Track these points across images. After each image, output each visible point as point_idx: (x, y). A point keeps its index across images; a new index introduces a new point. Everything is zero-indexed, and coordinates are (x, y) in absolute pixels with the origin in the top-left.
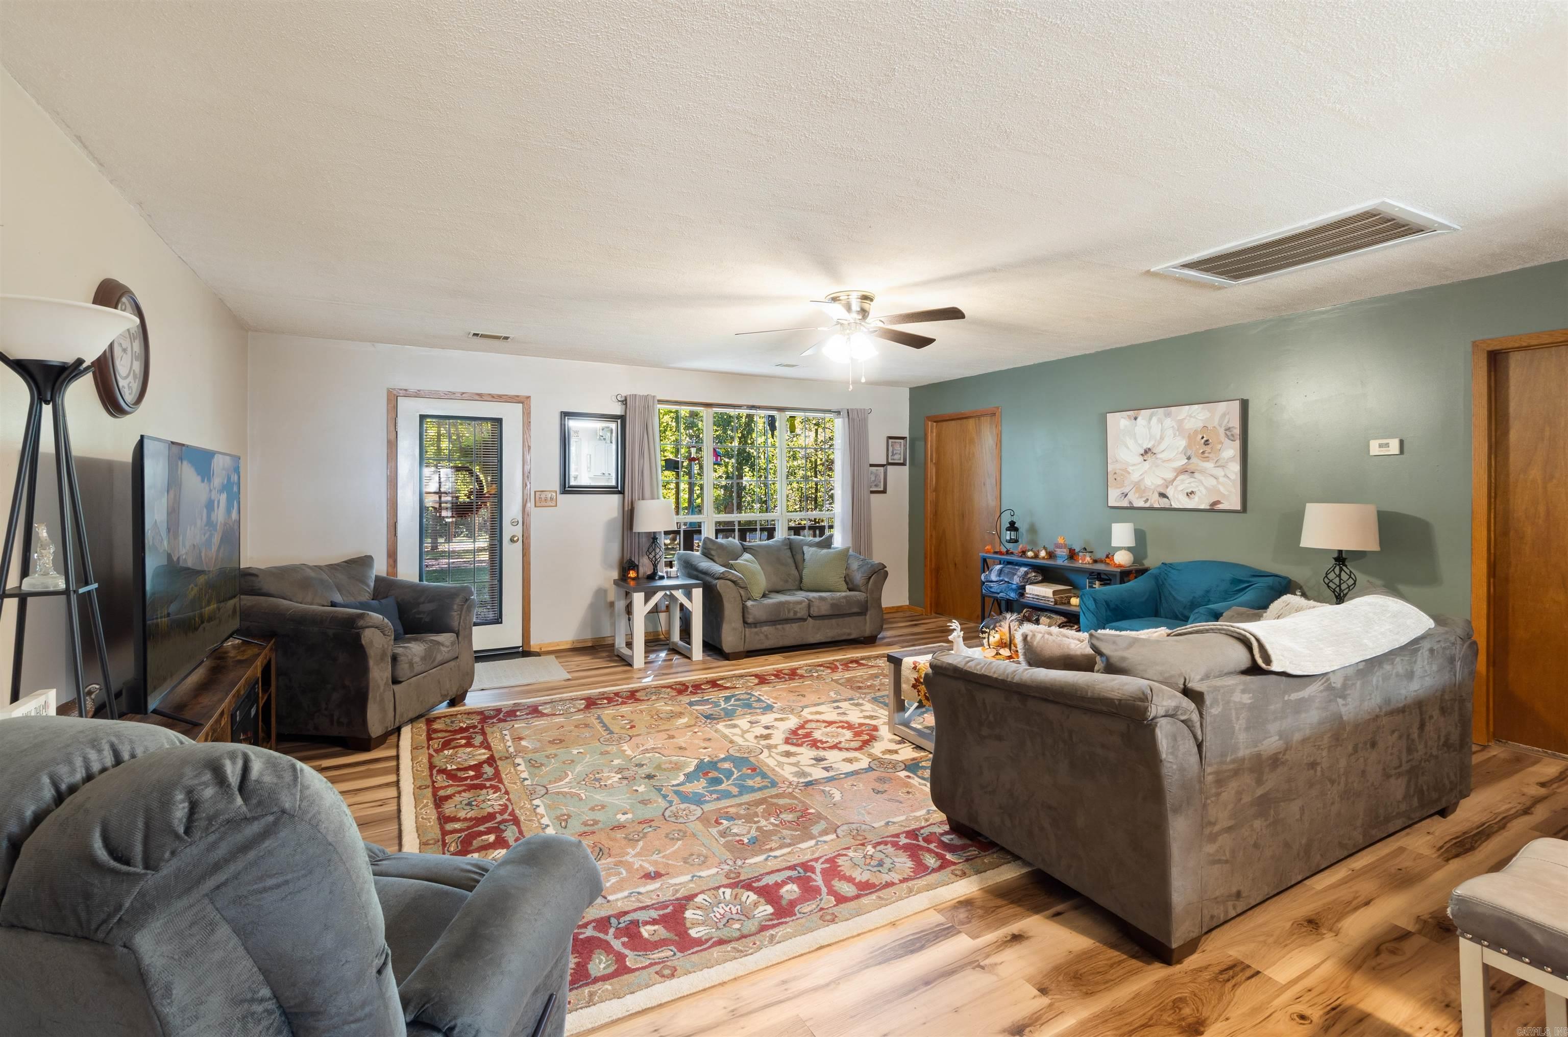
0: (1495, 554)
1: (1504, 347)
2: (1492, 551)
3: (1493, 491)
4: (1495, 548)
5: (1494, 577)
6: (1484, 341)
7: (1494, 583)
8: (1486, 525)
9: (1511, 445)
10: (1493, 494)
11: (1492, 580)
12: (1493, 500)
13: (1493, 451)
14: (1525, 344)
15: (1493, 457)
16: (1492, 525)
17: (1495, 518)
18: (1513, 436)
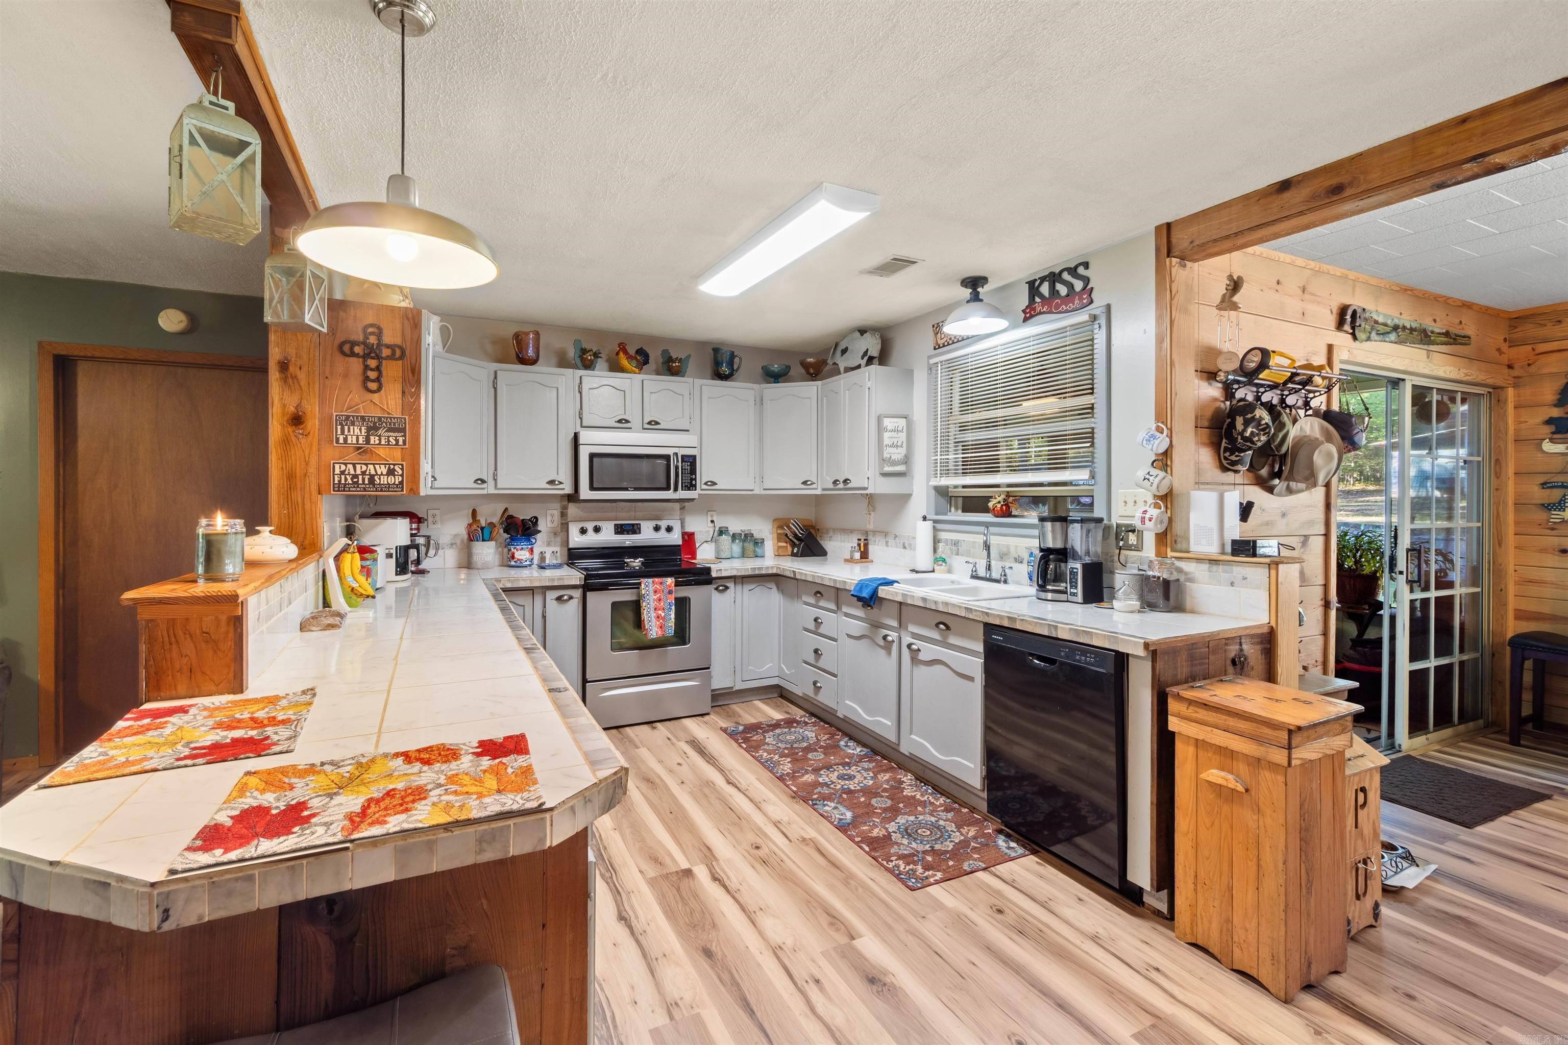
0: (64, 565)
1: (71, 354)
2: (61, 562)
3: (61, 500)
4: (64, 560)
5: (64, 588)
6: (50, 344)
7: (63, 595)
8: (53, 535)
9: (79, 453)
10: (61, 504)
11: (61, 592)
12: (61, 509)
13: (61, 458)
14: (89, 355)
15: (61, 464)
16: (61, 535)
17: (64, 527)
18: (82, 444)
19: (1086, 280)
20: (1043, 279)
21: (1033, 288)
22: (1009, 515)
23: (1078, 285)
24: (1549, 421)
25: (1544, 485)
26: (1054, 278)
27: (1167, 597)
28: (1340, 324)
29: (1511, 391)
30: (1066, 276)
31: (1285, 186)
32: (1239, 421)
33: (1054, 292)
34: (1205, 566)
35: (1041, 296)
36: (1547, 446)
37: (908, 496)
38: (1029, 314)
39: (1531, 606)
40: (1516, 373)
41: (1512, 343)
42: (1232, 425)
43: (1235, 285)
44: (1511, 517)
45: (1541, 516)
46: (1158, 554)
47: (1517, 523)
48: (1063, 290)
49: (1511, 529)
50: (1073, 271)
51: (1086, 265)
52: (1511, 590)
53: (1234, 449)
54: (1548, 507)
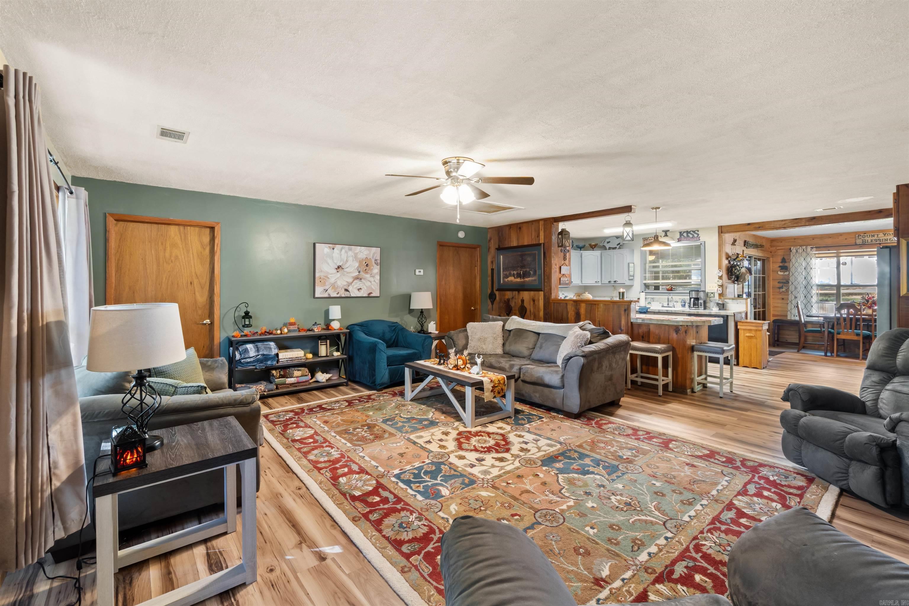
19: (698, 235)
20: (684, 232)
21: (681, 233)
22: (672, 290)
23: (696, 235)
24: (780, 267)
25: (779, 282)
26: (688, 232)
27: (723, 307)
28: (745, 245)
29: (771, 258)
30: (691, 232)
31: (749, 224)
32: (734, 269)
33: (688, 236)
34: (731, 300)
35: (684, 236)
36: (779, 273)
37: (631, 286)
38: (679, 240)
39: (776, 313)
40: (772, 254)
41: (771, 246)
42: (732, 269)
43: (735, 241)
44: (771, 290)
45: (778, 290)
46: (719, 298)
47: (773, 292)
48: (691, 236)
49: (771, 293)
50: (694, 232)
51: (698, 231)
52: (772, 309)
53: (732, 275)
54: (780, 288)
